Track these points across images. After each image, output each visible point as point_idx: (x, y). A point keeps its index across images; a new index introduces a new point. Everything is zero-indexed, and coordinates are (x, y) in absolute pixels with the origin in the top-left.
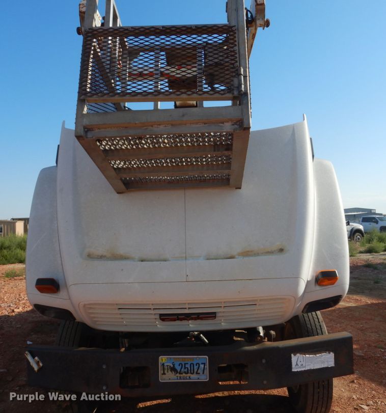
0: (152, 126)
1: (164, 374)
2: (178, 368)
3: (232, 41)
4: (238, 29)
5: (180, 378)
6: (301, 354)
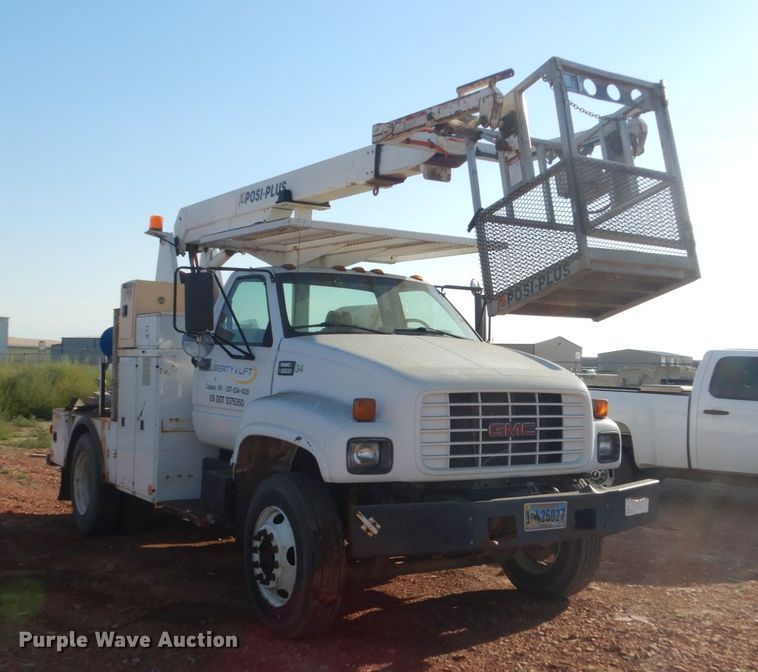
1: (528, 522)
2: (541, 516)
5: (543, 526)
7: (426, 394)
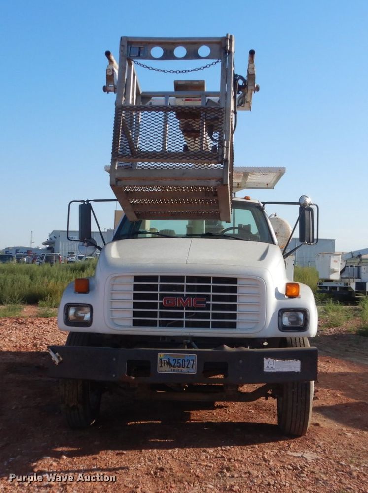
0: (162, 180)
1: (161, 366)
2: (173, 363)
3: (220, 120)
4: (225, 111)
5: (174, 370)
6: (272, 359)
7: (113, 276)
